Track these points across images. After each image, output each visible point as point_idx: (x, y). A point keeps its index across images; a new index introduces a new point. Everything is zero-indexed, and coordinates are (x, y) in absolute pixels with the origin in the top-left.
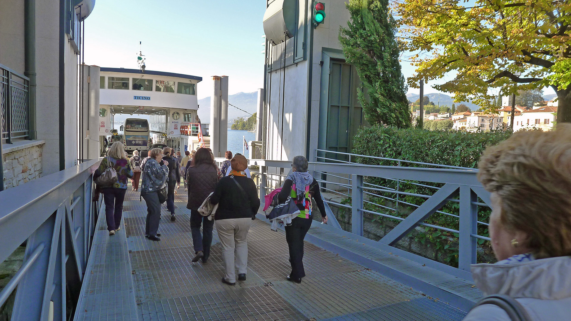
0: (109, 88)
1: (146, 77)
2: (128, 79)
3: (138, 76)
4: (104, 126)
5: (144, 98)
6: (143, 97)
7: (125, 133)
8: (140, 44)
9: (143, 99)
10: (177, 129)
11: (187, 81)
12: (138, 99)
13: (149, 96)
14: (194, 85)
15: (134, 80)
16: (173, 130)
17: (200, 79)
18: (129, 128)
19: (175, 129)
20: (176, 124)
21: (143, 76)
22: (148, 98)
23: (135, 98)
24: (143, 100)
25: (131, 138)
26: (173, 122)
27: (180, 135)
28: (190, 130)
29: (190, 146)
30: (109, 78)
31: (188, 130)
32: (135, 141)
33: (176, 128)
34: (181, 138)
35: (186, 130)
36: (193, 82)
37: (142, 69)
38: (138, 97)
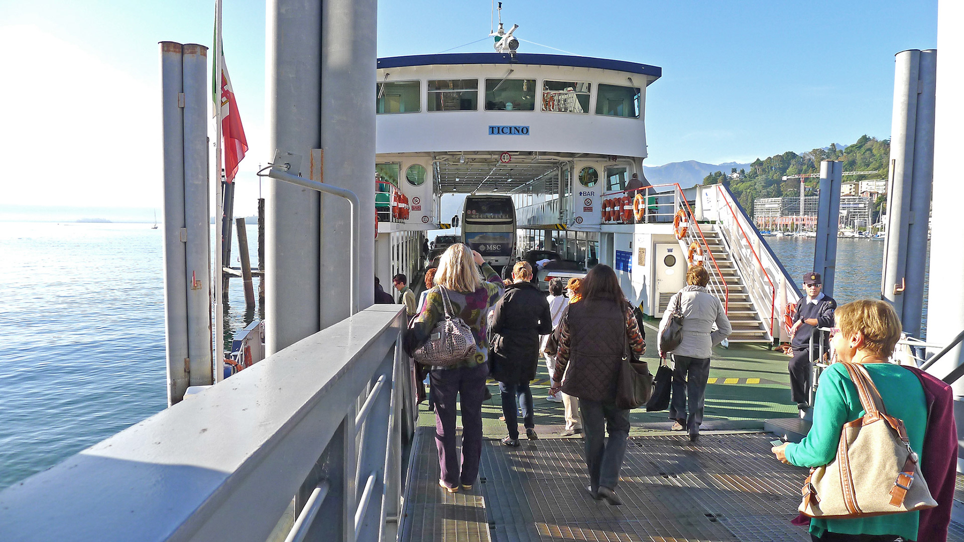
0: (430, 109)
1: (521, 72)
2: (474, 83)
3: (499, 72)
4: (419, 208)
5: (513, 129)
6: (510, 128)
7: (464, 228)
8: (500, 7)
9: (510, 133)
10: (590, 209)
11: (619, 79)
12: (499, 133)
13: (526, 125)
14: (639, 90)
15: (491, 84)
16: (581, 213)
17: (654, 73)
18: (474, 216)
19: (585, 209)
20: (588, 197)
21: (512, 71)
22: (524, 131)
23: (494, 130)
24: (510, 136)
25: (477, 238)
26: (581, 193)
27: (599, 227)
28: (641, 206)
29: (642, 251)
30: (431, 84)
31: (633, 207)
32: (485, 245)
33: (588, 209)
34: (601, 233)
35: (626, 207)
36: (638, 81)
37: (509, 51)
38: (499, 128)
